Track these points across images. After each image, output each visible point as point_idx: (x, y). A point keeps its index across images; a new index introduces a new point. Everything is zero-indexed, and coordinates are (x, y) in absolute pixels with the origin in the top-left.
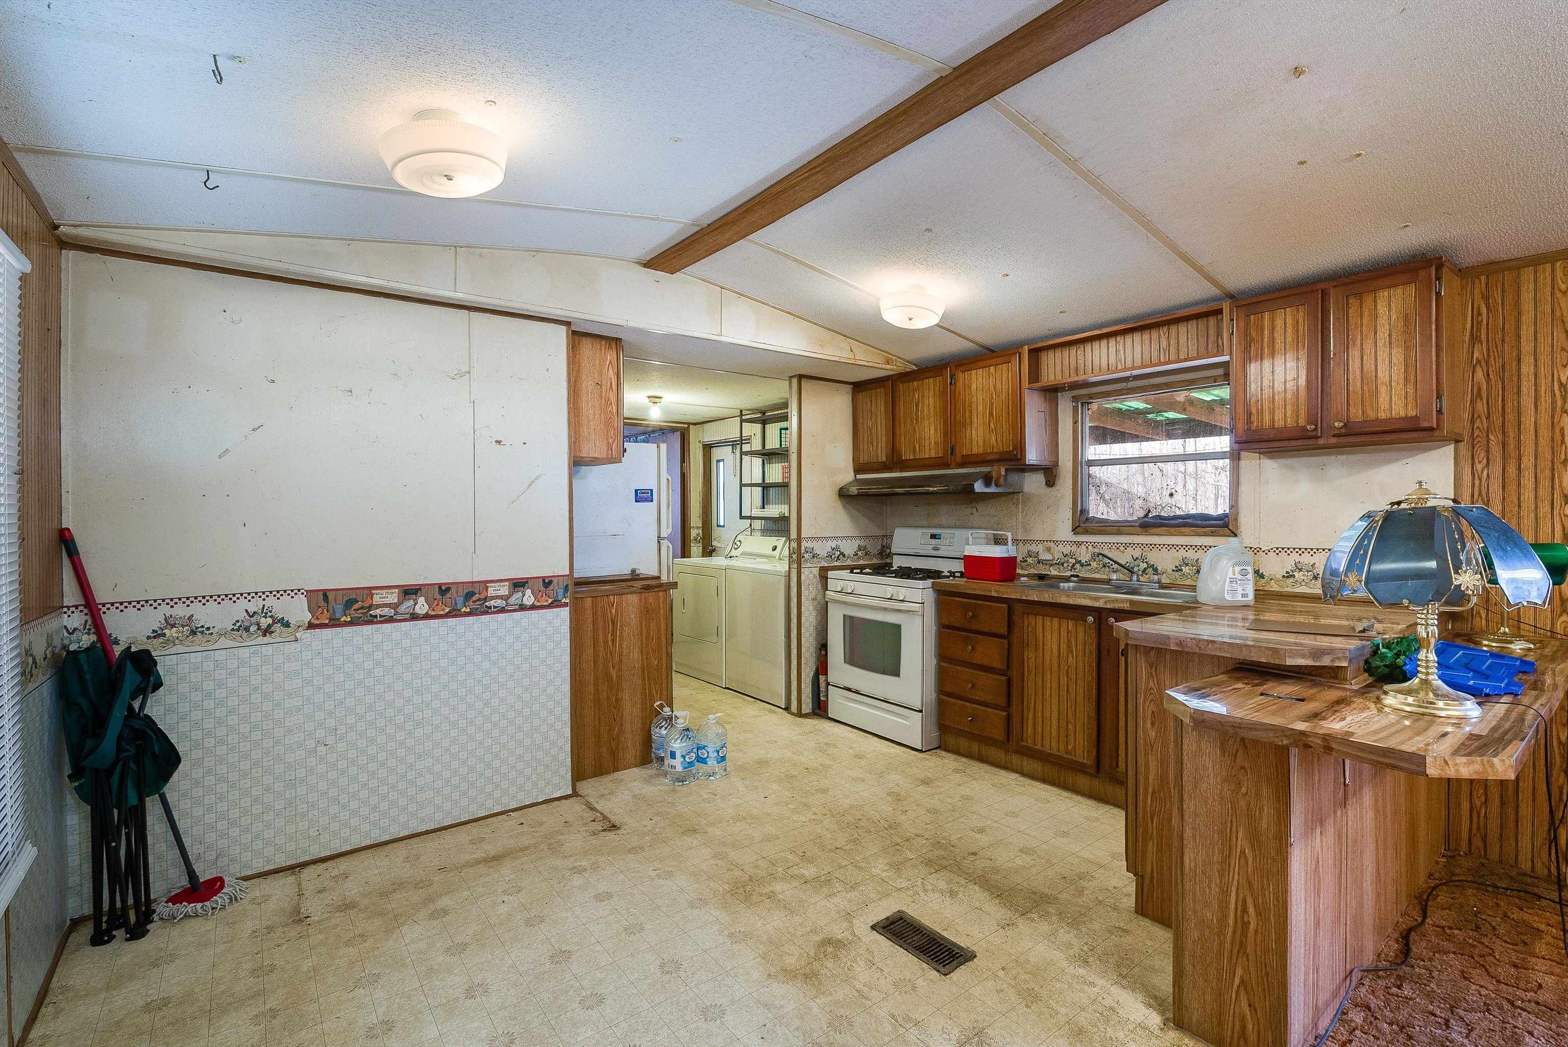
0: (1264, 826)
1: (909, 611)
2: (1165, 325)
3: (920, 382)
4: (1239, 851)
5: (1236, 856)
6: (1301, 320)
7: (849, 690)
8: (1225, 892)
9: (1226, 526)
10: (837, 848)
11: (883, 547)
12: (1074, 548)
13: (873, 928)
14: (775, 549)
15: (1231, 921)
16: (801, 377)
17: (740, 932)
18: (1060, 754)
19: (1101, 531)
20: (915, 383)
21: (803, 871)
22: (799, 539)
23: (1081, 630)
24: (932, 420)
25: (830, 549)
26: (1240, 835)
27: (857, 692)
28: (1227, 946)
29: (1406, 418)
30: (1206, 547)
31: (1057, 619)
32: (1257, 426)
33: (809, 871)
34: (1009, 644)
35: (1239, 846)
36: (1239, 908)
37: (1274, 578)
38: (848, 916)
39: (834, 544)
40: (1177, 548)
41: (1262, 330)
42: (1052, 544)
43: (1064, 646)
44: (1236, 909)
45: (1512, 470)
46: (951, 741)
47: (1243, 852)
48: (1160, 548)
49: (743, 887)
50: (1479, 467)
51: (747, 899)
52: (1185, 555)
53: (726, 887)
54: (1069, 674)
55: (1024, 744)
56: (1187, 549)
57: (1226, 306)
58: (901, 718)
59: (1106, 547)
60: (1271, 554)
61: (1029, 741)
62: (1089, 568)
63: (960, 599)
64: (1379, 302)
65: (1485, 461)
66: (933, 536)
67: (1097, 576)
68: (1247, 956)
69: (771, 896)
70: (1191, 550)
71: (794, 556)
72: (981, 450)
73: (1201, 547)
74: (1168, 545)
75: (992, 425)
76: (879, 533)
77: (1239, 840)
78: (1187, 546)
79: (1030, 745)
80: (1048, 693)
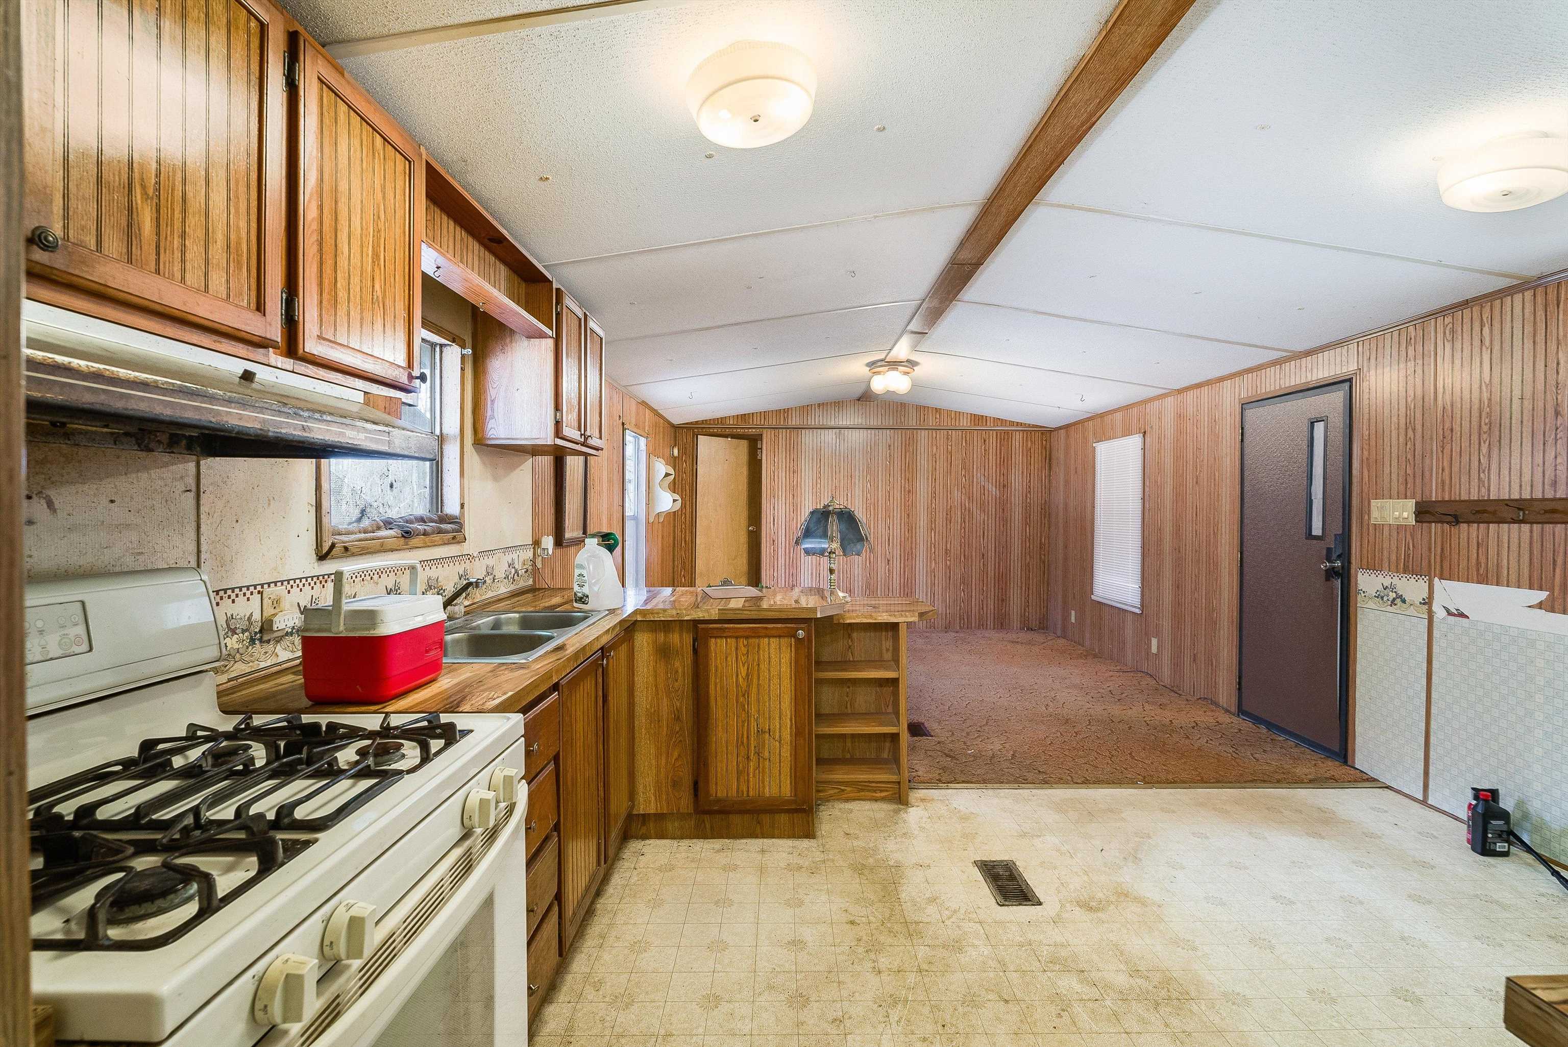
9: (460, 529)
10: (1006, 1001)
13: (1040, 904)
17: (1183, 949)
21: (1077, 987)
30: (444, 559)
31: (582, 683)
33: (1069, 984)
38: (1056, 921)
49: (1169, 998)
51: (1167, 981)
53: (1195, 1008)
69: (1135, 972)
75: (377, 286)
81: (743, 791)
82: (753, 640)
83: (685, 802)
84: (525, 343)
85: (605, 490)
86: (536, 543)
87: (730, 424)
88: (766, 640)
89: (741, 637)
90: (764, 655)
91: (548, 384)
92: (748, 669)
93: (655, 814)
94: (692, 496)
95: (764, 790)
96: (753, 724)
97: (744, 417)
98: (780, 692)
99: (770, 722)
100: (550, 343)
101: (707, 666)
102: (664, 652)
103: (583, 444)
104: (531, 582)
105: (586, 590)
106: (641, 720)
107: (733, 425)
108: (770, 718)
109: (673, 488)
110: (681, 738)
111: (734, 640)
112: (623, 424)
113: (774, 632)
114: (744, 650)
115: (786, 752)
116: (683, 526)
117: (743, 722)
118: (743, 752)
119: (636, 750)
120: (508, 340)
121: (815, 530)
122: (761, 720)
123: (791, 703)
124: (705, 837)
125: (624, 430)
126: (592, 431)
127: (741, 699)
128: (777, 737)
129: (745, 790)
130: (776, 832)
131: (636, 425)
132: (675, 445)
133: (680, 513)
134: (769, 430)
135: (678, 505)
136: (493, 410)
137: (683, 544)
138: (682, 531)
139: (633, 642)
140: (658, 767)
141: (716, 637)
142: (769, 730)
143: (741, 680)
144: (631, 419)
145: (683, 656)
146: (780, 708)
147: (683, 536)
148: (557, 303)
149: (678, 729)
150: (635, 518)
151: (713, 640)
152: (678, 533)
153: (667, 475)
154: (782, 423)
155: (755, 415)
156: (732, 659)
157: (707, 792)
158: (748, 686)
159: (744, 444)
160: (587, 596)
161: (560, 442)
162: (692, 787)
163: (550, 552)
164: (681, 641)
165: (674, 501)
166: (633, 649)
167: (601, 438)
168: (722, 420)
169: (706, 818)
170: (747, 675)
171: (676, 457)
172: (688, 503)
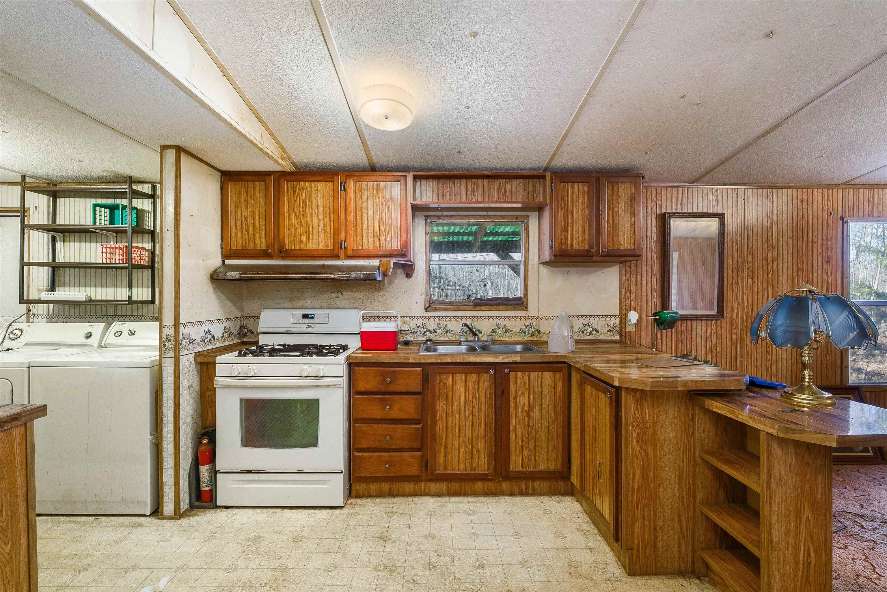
0: (819, 496)
1: (329, 386)
2: (504, 179)
3: (308, 184)
4: (805, 518)
5: (803, 522)
6: (586, 191)
7: (250, 472)
8: (797, 549)
9: (522, 304)
11: (241, 327)
12: (425, 321)
14: (89, 336)
15: (801, 566)
16: (180, 150)
18: (468, 472)
19: (446, 309)
20: (302, 183)
22: (176, 325)
23: (482, 379)
24: (321, 217)
25: (203, 334)
26: (806, 508)
27: (260, 472)
28: (799, 583)
29: (630, 249)
30: (510, 317)
31: (464, 374)
32: (565, 247)
34: (423, 400)
35: (805, 515)
36: (806, 556)
37: (545, 333)
39: (205, 328)
40: (494, 318)
41: (568, 192)
42: (408, 319)
43: (469, 394)
44: (804, 557)
45: (639, 277)
46: (361, 487)
47: (808, 518)
48: (483, 318)
50: (628, 275)
52: (498, 322)
54: (474, 412)
55: (437, 472)
56: (499, 318)
57: (548, 175)
58: (319, 484)
59: (448, 319)
60: (544, 319)
61: (442, 469)
62: (436, 334)
63: (377, 368)
64: (620, 189)
65: (630, 273)
66: (305, 316)
67: (442, 339)
68: (810, 584)
70: (502, 319)
71: (169, 345)
72: (371, 247)
73: (507, 317)
74: (488, 317)
75: (382, 228)
76: (238, 314)
77: (805, 510)
78: (499, 317)
79: (442, 472)
80: (457, 430)
82: (597, 391)
90: (600, 405)
98: (606, 437)
100: (549, 207)
113: (603, 390)
117: (594, 450)
139: (570, 376)
146: (606, 450)
161: (555, 258)
166: (570, 379)
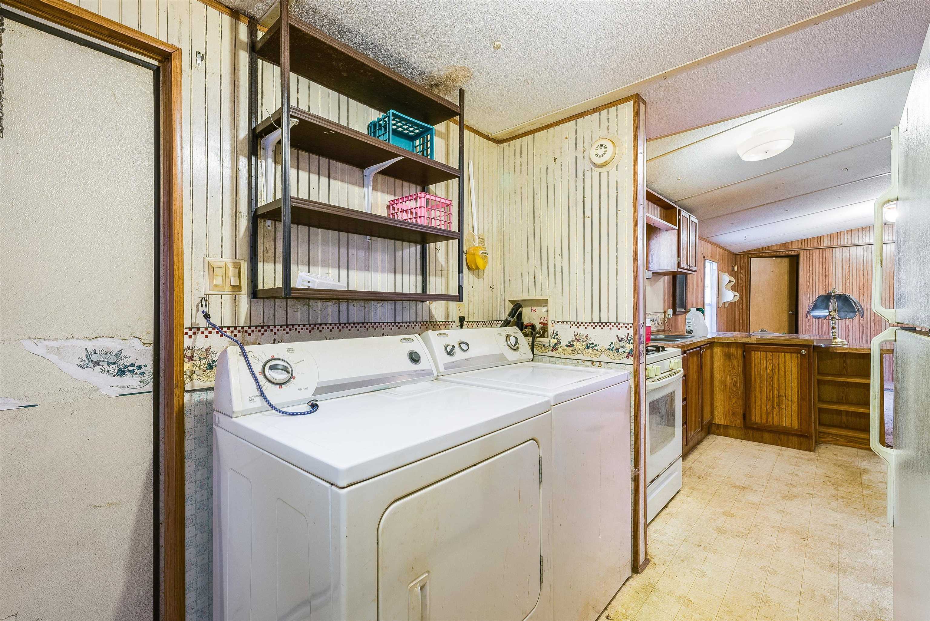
7: (654, 480)
81: (770, 422)
82: (776, 353)
83: (739, 422)
84: (665, 232)
85: (695, 290)
86: (665, 312)
87: (774, 250)
88: (783, 354)
89: (768, 351)
90: (782, 361)
91: (675, 248)
92: (773, 366)
93: (724, 425)
94: (747, 295)
95: (782, 423)
96: (776, 392)
97: (785, 245)
98: (791, 379)
99: (785, 392)
100: (676, 231)
101: (750, 364)
102: (728, 357)
103: (688, 270)
104: (663, 328)
105: (691, 328)
106: (717, 384)
107: (777, 250)
108: (785, 390)
109: (734, 288)
110: (736, 394)
111: (764, 353)
112: (704, 257)
113: (788, 351)
114: (771, 358)
115: (795, 407)
116: (741, 310)
117: (770, 390)
118: (770, 404)
119: (714, 396)
120: (658, 232)
121: (820, 306)
122: (781, 390)
123: (798, 384)
124: (749, 440)
125: (704, 260)
126: (692, 263)
127: (769, 380)
128: (790, 399)
129: (771, 421)
130: (790, 445)
131: (711, 257)
132: (736, 265)
133: (739, 303)
134: (805, 251)
135: (737, 298)
136: (652, 260)
137: (741, 321)
138: (740, 314)
139: (713, 351)
140: (725, 405)
141: (755, 351)
142: (785, 395)
143: (768, 371)
144: (708, 253)
145: (738, 359)
146: (791, 386)
147: (741, 316)
148: (679, 216)
149: (735, 390)
150: (710, 305)
151: (753, 352)
152: (737, 314)
153: (730, 282)
154: (815, 245)
155: (794, 243)
156: (764, 362)
157: (751, 419)
158: (773, 374)
159: (786, 261)
160: (692, 330)
161: (679, 270)
162: (742, 416)
163: (671, 316)
164: (738, 352)
165: (735, 296)
166: (713, 353)
167: (696, 266)
168: (769, 248)
169: (750, 432)
170: (772, 369)
171: (736, 272)
172: (744, 297)
